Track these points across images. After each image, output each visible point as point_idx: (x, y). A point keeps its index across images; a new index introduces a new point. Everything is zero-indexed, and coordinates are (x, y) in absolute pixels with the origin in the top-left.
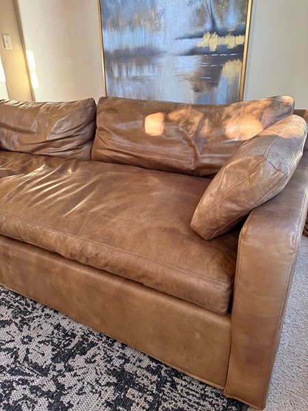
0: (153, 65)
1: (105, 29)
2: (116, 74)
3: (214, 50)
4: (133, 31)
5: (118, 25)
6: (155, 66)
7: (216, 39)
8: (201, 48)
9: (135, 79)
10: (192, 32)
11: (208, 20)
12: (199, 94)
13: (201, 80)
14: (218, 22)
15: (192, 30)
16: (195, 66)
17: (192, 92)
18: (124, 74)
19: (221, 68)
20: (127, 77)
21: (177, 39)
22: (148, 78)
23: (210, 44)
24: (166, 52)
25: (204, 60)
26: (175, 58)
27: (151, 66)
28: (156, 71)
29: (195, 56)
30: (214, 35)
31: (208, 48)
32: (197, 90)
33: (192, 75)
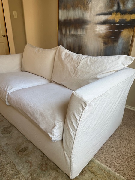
0: (83, 28)
1: (60, 9)
2: (64, 32)
3: (117, 22)
4: (74, 10)
5: (67, 7)
6: (84, 29)
7: (119, 16)
8: (110, 20)
9: (73, 35)
10: (106, 12)
11: (116, 5)
12: (106, 45)
13: (108, 38)
14: (121, 6)
15: (106, 10)
16: (105, 31)
17: (103, 44)
18: (68, 32)
19: (121, 32)
20: (69, 34)
21: (97, 15)
22: (80, 36)
23: (116, 18)
24: (90, 22)
25: (111, 27)
26: (95, 25)
27: (82, 29)
28: (84, 32)
29: (106, 25)
30: (118, 13)
31: (114, 20)
32: (105, 43)
33: (104, 35)
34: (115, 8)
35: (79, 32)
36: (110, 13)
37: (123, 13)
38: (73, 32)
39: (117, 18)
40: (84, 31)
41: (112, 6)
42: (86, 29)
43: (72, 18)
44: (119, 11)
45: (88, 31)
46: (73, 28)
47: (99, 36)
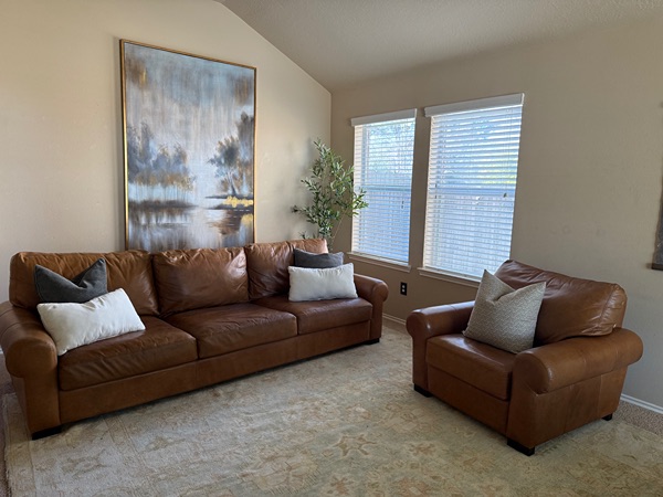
34: (230, 192)
35: (178, 220)
36: (225, 197)
37: (240, 198)
38: (165, 220)
39: (235, 203)
40: (188, 218)
41: (226, 190)
42: (191, 216)
43: (162, 199)
44: (234, 195)
45: (195, 219)
46: (165, 215)
47: (215, 225)
